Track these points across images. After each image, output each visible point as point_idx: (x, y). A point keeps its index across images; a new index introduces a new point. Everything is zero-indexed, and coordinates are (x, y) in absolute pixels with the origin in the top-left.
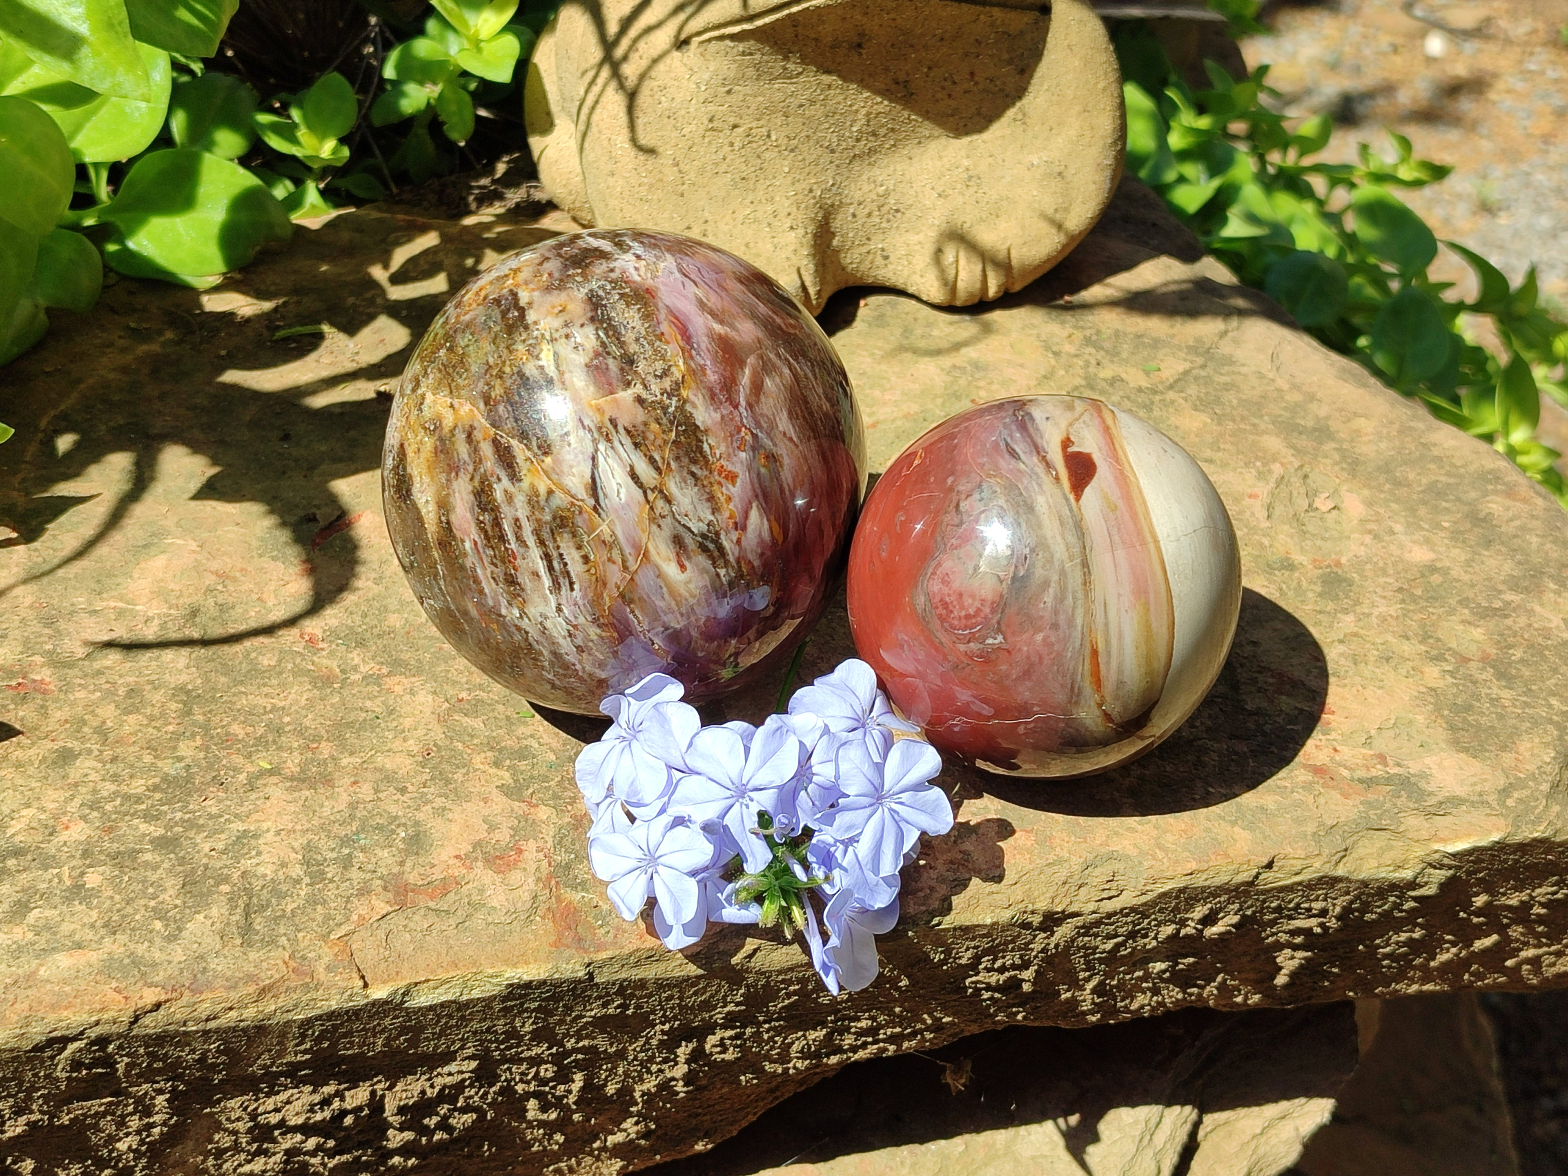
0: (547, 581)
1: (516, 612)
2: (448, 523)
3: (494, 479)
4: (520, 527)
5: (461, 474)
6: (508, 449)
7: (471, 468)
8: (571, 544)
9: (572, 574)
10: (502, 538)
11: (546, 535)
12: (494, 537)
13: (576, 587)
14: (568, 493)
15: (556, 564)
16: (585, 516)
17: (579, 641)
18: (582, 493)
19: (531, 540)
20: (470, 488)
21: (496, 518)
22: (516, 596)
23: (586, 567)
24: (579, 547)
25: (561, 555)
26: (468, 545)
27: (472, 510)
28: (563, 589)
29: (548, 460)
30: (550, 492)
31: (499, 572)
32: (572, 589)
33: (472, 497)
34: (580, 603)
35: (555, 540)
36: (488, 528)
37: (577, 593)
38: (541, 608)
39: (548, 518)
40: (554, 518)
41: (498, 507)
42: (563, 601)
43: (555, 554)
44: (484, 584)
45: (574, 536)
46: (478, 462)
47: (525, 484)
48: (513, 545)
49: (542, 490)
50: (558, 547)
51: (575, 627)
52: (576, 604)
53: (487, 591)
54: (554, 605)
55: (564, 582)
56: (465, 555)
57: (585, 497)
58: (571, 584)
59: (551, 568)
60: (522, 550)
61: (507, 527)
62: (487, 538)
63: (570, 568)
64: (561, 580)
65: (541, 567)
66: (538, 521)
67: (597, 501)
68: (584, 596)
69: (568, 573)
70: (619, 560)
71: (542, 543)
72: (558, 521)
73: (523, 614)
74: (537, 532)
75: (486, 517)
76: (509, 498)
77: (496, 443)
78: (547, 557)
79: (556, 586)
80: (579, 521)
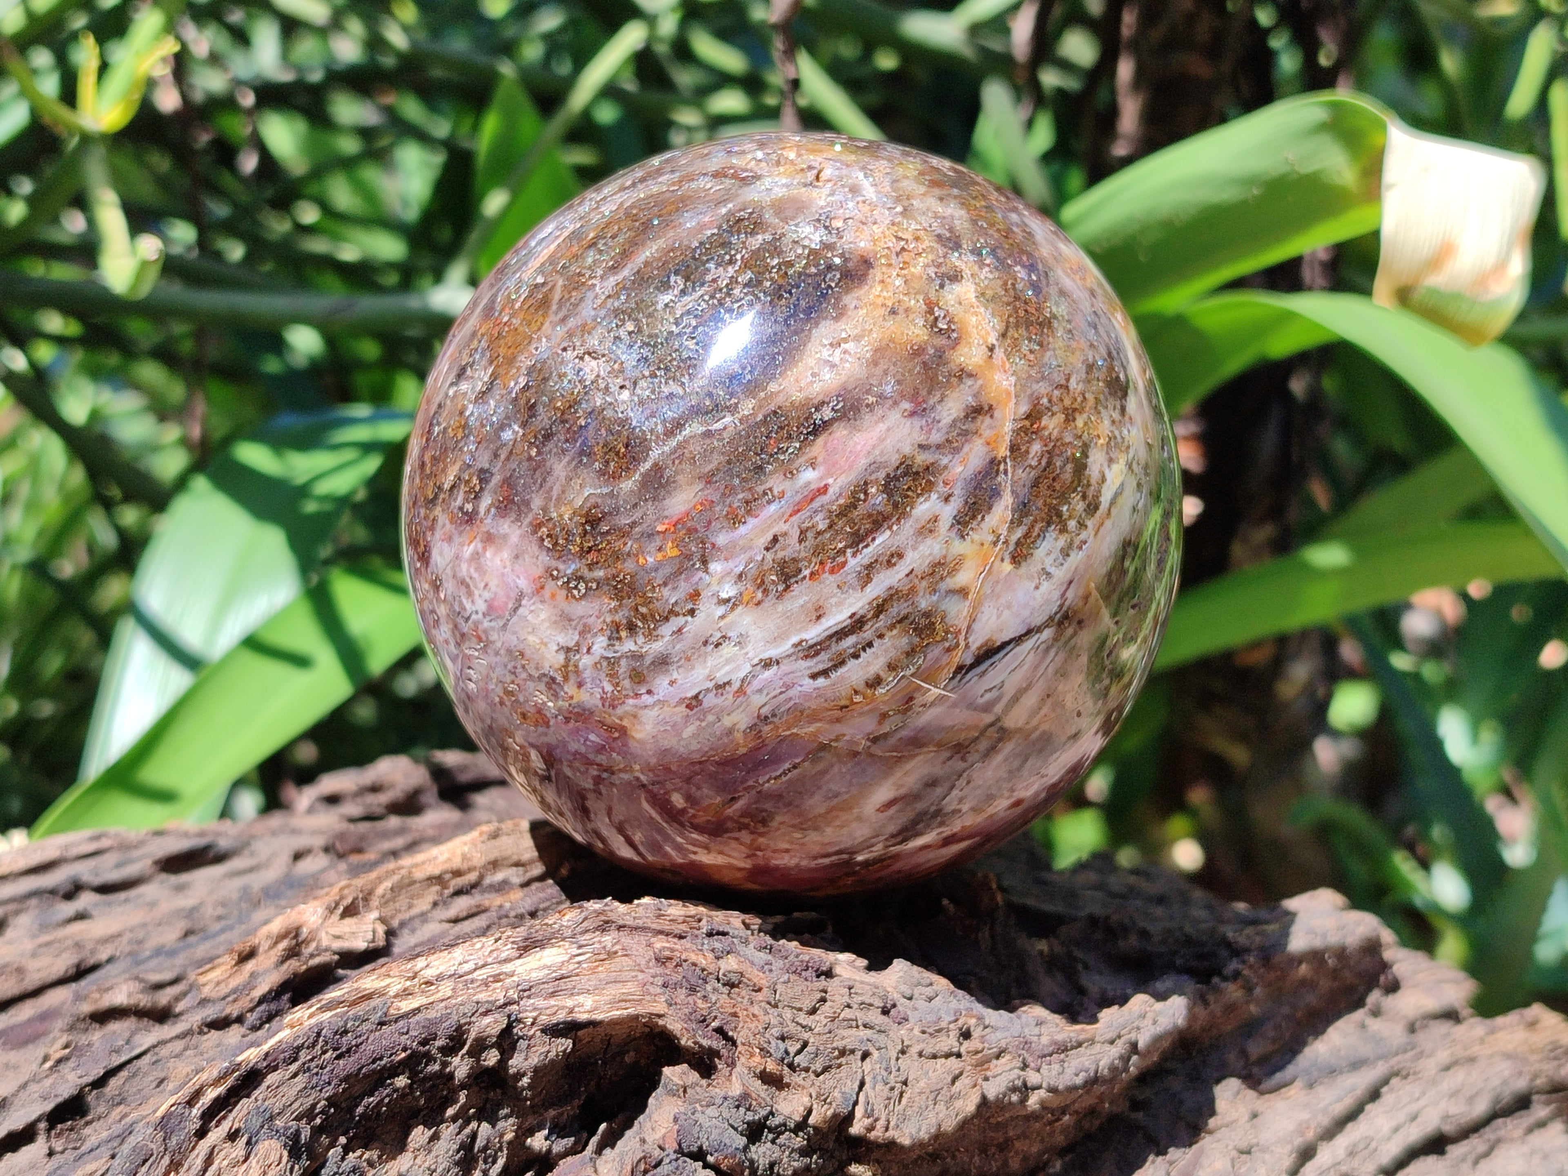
0: (814, 633)
1: (728, 591)
2: (826, 424)
3: (941, 488)
4: (890, 564)
5: (918, 422)
6: (996, 493)
7: (936, 437)
8: (893, 653)
9: (842, 671)
10: (858, 540)
11: (896, 610)
12: (852, 522)
13: (821, 681)
14: (973, 620)
15: (851, 640)
16: (945, 660)
17: (709, 700)
18: (977, 641)
19: (877, 588)
20: (907, 450)
21: (886, 518)
22: (761, 584)
23: (861, 687)
24: (892, 667)
25: (870, 645)
26: (809, 476)
27: (874, 466)
28: (810, 663)
29: (1007, 567)
30: (963, 592)
31: (791, 547)
32: (814, 676)
33: (895, 460)
34: (791, 693)
35: (892, 627)
36: (862, 509)
37: (808, 685)
38: (755, 634)
39: (924, 603)
40: (927, 615)
41: (904, 515)
42: (785, 667)
43: (868, 633)
44: (752, 522)
45: (908, 654)
46: (950, 446)
47: (959, 547)
48: (854, 562)
49: (962, 578)
50: (881, 636)
51: (741, 691)
52: (788, 687)
53: (742, 530)
54: (773, 653)
55: (822, 661)
56: (790, 474)
57: (974, 647)
58: (825, 673)
59: (841, 634)
60: (852, 578)
61: (882, 540)
62: (844, 512)
63: (852, 663)
64: (824, 656)
65: (837, 618)
66: (913, 590)
67: (972, 666)
68: (807, 696)
69: (842, 663)
70: (886, 728)
71: (880, 609)
72: (923, 622)
73: (730, 603)
74: (893, 596)
75: (877, 499)
76: (928, 529)
77: (993, 466)
78: (857, 624)
79: (812, 650)
80: (935, 652)
